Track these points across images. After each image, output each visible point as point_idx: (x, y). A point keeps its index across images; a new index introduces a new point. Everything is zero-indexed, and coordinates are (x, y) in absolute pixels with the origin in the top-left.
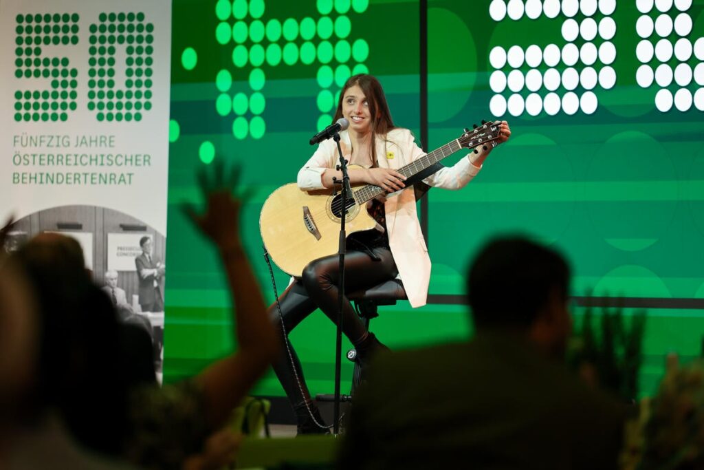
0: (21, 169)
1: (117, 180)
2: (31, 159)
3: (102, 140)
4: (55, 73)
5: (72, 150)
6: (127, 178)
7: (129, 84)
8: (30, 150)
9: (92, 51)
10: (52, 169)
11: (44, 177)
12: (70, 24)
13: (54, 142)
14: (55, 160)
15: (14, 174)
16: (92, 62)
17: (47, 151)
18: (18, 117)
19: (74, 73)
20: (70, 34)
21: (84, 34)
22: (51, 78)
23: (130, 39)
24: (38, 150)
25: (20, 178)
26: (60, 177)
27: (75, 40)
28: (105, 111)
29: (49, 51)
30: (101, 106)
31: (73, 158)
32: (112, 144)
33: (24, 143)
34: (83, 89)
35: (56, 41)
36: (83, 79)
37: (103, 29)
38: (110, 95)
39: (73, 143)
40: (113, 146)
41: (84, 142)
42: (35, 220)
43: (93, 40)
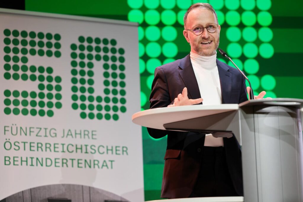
0: (12, 153)
1: (100, 165)
2: (21, 145)
3: (85, 134)
4: (41, 78)
5: (59, 140)
6: (109, 164)
7: (107, 91)
8: (21, 138)
9: (74, 64)
10: (42, 155)
11: (34, 161)
12: (53, 41)
13: (42, 133)
14: (44, 148)
15: (5, 157)
16: (74, 72)
17: (37, 140)
18: (7, 111)
19: (58, 79)
20: (53, 50)
21: (66, 50)
22: (38, 82)
23: (106, 58)
24: (28, 139)
25: (12, 161)
26: (49, 161)
27: (58, 54)
28: (87, 111)
29: (34, 61)
30: (83, 107)
31: (60, 147)
32: (94, 137)
33: (14, 132)
34: (67, 93)
35: (41, 53)
36: (66, 85)
37: (82, 48)
38: (91, 99)
39: (60, 134)
40: (95, 139)
41: (70, 133)
42: (28, 196)
43: (74, 55)
